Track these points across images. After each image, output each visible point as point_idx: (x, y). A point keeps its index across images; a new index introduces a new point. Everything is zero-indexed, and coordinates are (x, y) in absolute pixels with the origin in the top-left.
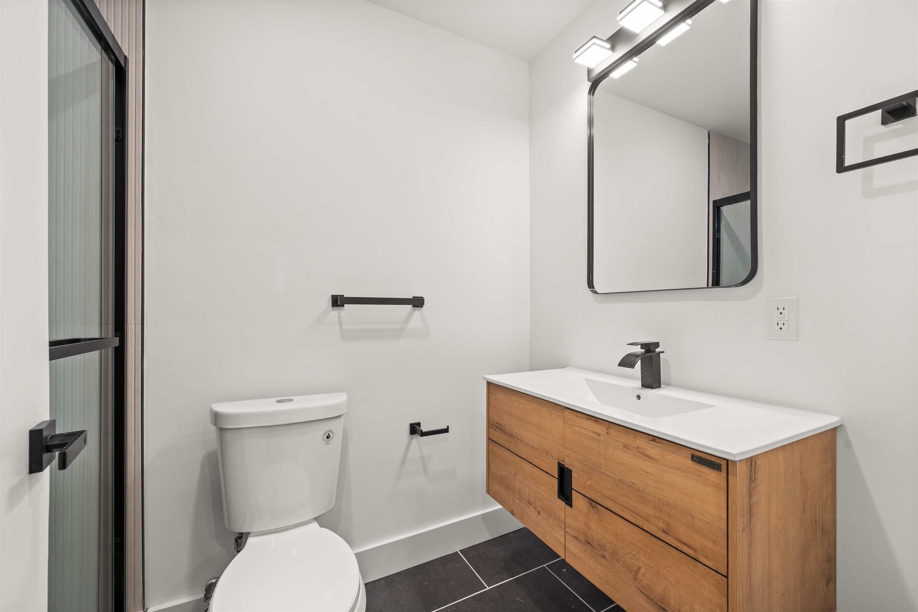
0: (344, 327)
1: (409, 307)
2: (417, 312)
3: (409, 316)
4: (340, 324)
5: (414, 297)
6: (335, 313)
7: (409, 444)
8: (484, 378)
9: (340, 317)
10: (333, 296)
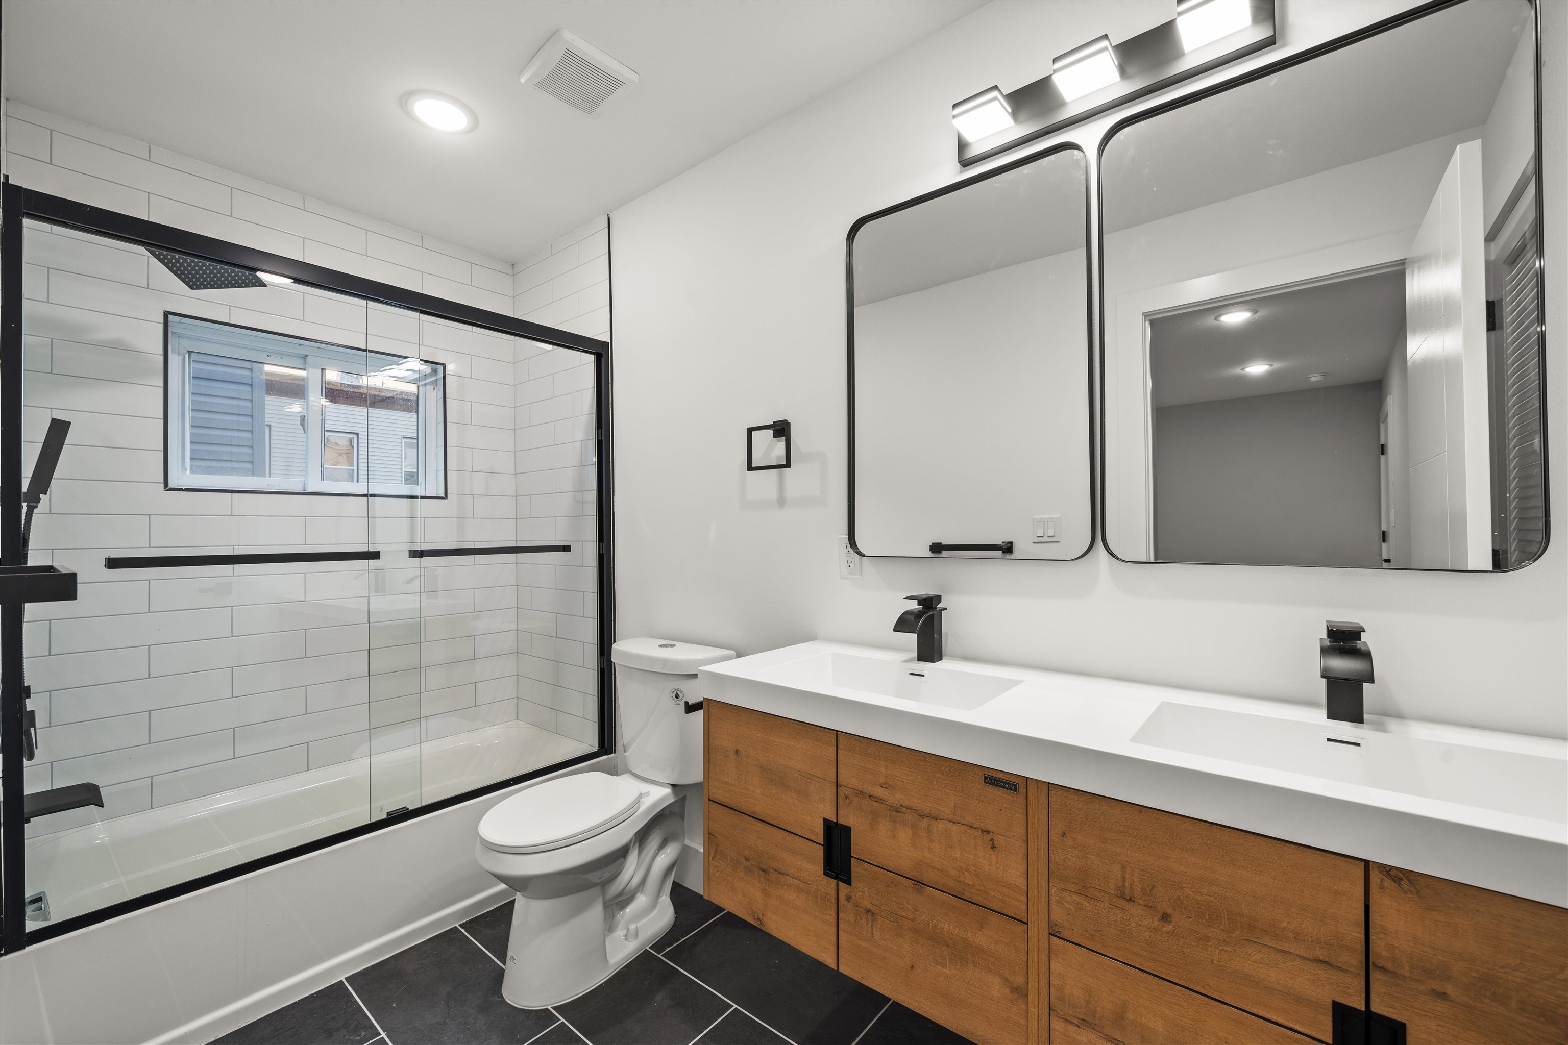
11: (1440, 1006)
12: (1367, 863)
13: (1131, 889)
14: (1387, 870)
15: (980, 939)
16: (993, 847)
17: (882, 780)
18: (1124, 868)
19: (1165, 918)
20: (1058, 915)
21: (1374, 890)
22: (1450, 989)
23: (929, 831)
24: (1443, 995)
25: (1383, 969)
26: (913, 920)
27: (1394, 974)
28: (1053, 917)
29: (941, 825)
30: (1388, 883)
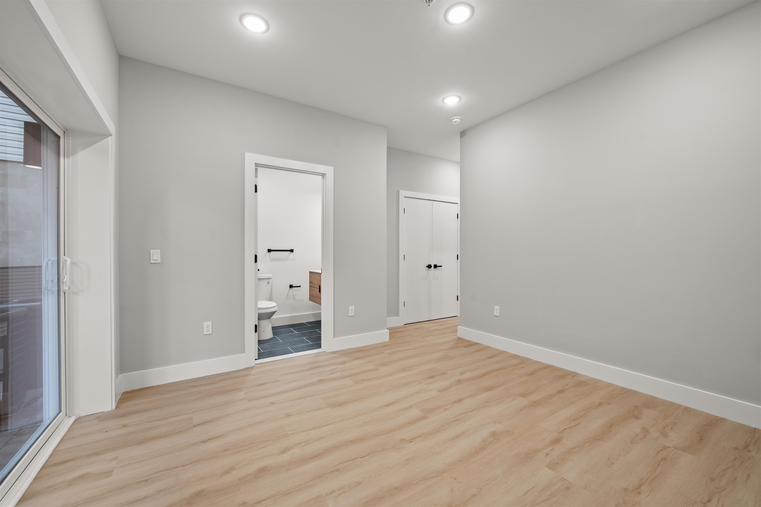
0: (271, 258)
1: (289, 252)
2: (292, 253)
3: (290, 255)
4: (270, 257)
5: (291, 249)
6: (269, 254)
7: (289, 290)
8: (309, 271)
9: (270, 255)
10: (268, 249)
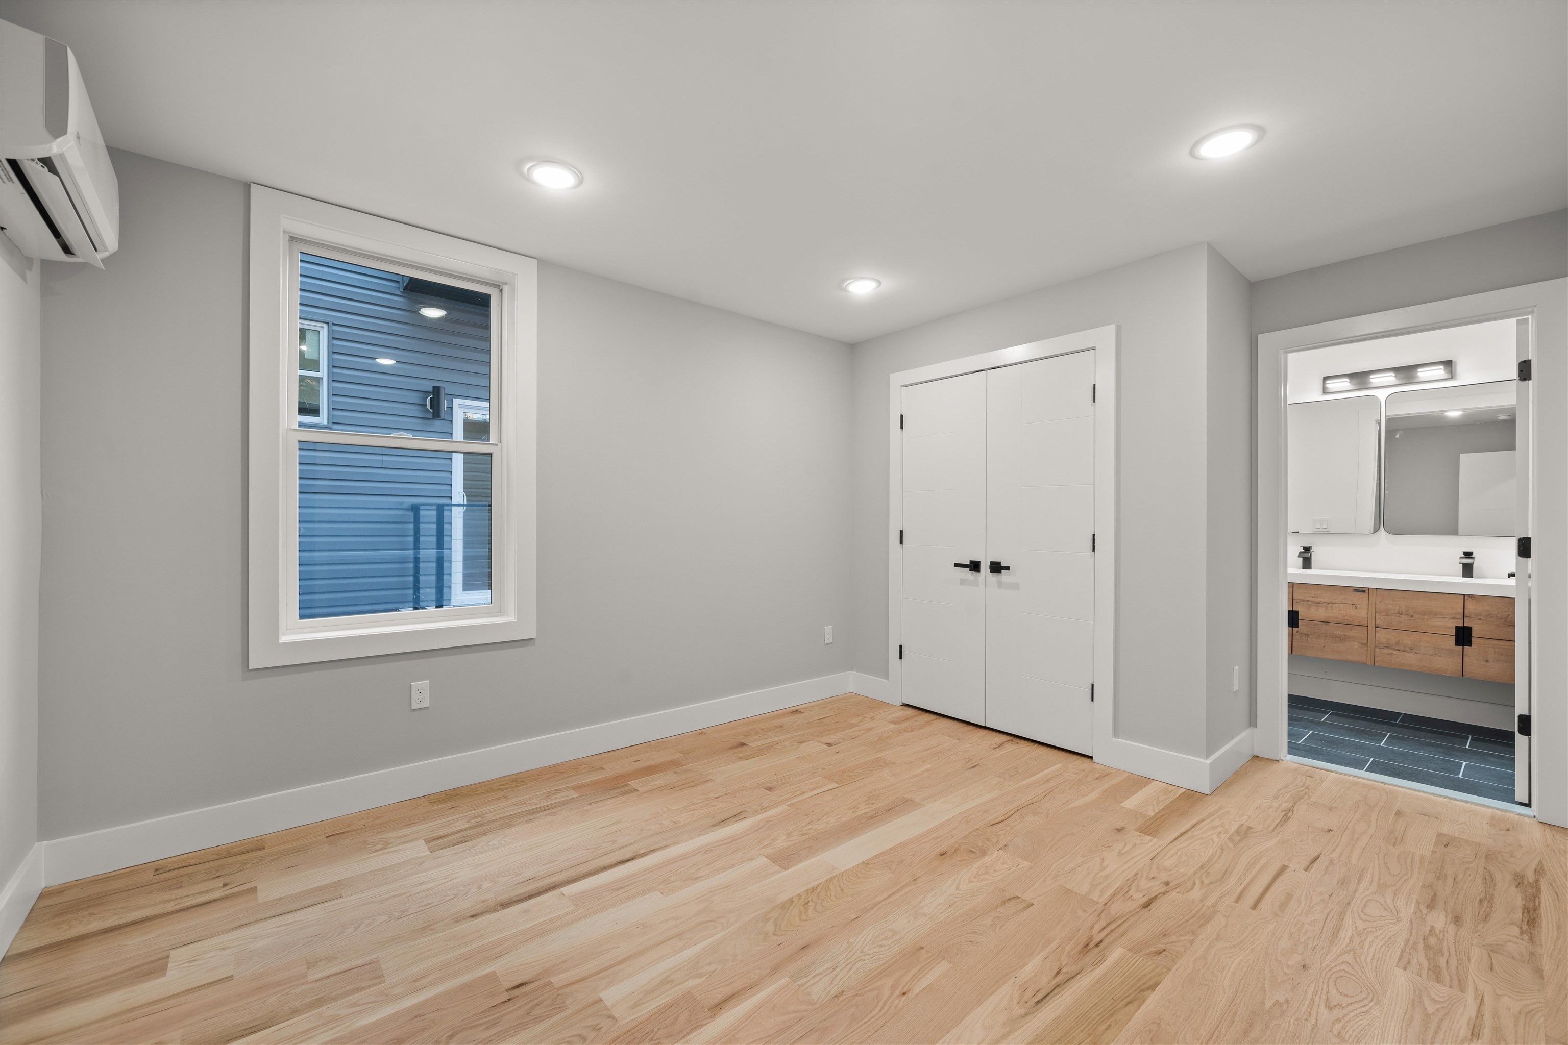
11: (1479, 621)
12: (1464, 595)
13: (1402, 611)
14: (1469, 596)
15: (1351, 634)
16: (1356, 608)
17: (1313, 595)
18: (1400, 607)
19: (1412, 616)
20: (1378, 622)
21: (1466, 600)
22: (1482, 618)
23: (1332, 607)
24: (1480, 619)
25: (1467, 617)
26: (1325, 633)
27: (1470, 617)
28: (1377, 623)
29: (1336, 605)
30: (1469, 598)
